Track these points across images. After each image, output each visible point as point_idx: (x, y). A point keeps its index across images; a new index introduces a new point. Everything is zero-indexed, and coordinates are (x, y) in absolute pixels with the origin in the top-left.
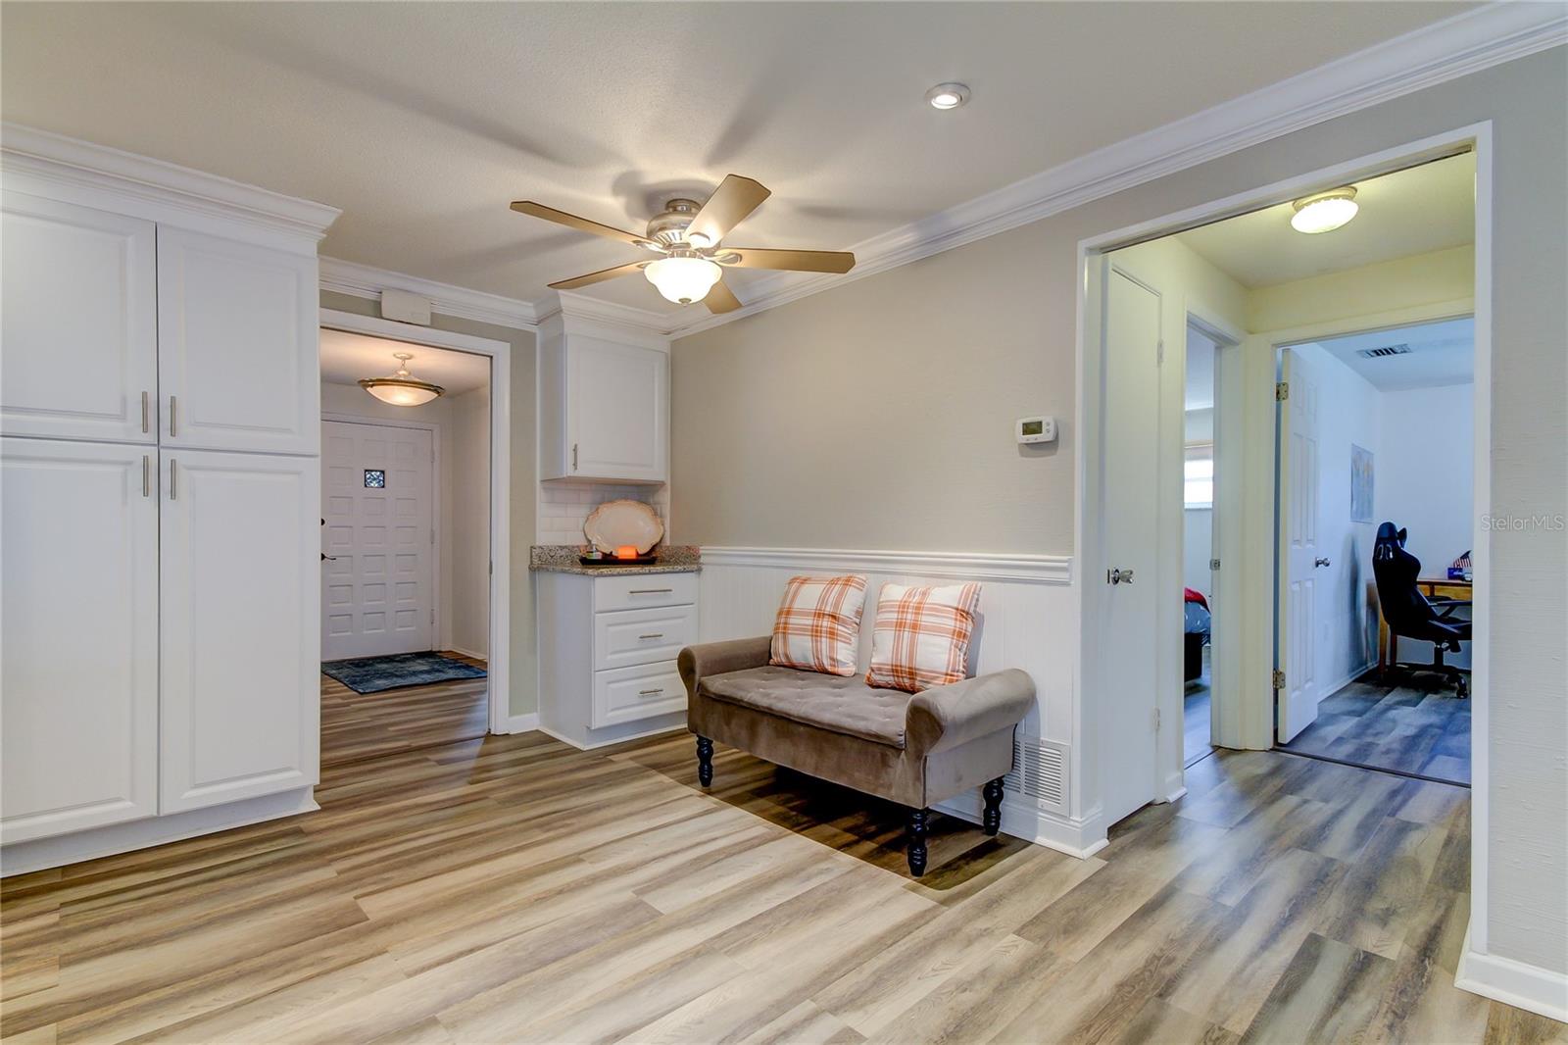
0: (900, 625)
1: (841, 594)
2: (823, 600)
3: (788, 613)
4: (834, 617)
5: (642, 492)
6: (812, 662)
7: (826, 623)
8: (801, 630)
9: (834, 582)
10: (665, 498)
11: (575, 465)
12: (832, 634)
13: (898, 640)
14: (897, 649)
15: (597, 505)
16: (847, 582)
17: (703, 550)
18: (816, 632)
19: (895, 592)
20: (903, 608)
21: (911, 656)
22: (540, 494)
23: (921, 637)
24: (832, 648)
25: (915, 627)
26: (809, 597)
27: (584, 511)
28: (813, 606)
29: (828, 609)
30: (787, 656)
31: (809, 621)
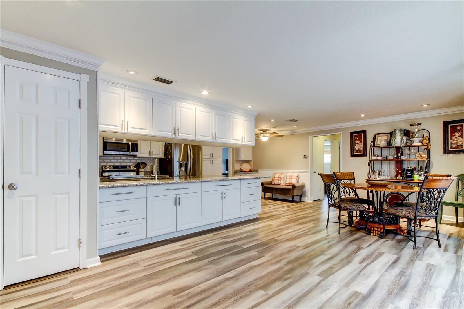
0: (290, 178)
1: (281, 175)
2: (279, 176)
3: (274, 178)
4: (281, 178)
5: (248, 162)
6: (278, 184)
7: (280, 179)
8: (276, 180)
9: (280, 174)
10: (252, 162)
11: (242, 158)
12: (280, 180)
13: (289, 180)
14: (289, 181)
15: (242, 164)
16: (282, 174)
17: (259, 170)
18: (278, 180)
19: (289, 175)
20: (290, 176)
21: (291, 182)
22: (235, 162)
23: (292, 179)
24: (280, 182)
25: (291, 178)
26: (277, 176)
27: (240, 165)
28: (278, 177)
29: (280, 177)
30: (274, 183)
31: (277, 179)
